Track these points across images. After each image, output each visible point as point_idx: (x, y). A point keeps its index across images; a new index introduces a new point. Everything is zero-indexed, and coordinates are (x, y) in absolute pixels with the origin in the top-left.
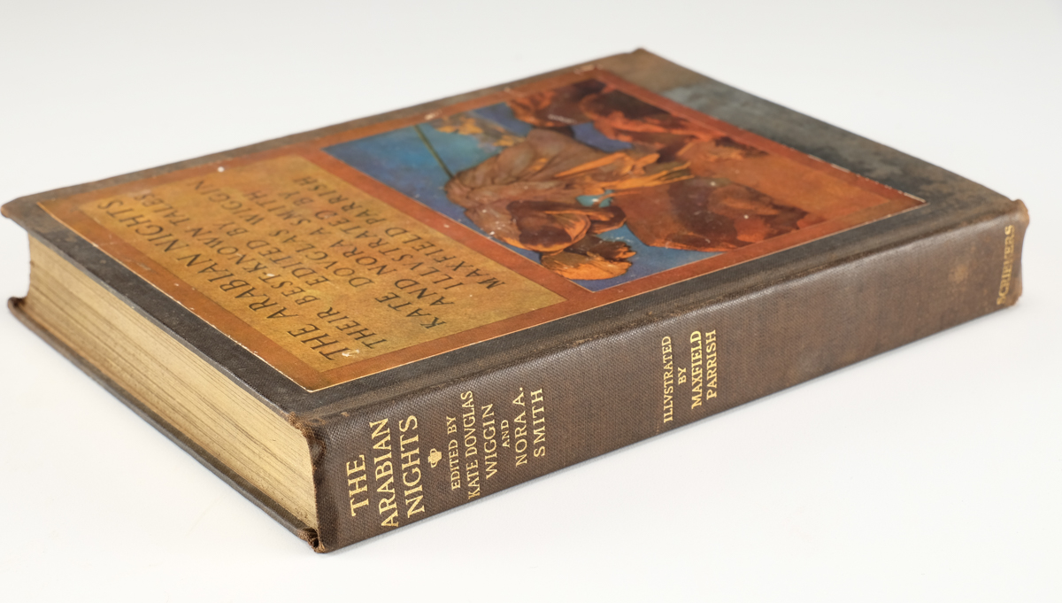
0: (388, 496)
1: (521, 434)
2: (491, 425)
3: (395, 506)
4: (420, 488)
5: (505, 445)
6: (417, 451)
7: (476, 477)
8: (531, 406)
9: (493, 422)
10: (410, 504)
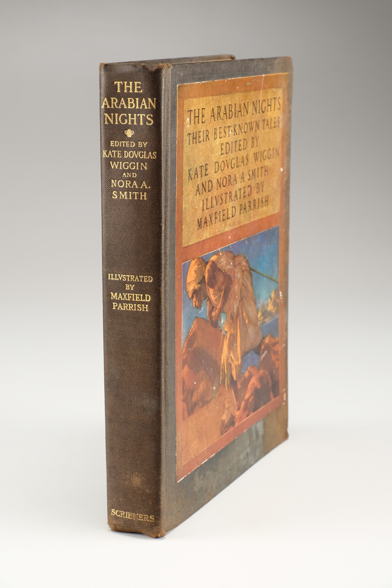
0: (118, 104)
1: (127, 184)
2: (136, 167)
3: (112, 107)
4: (117, 123)
5: (124, 174)
6: (135, 123)
7: (113, 156)
8: (139, 192)
9: (137, 169)
10: (110, 116)
